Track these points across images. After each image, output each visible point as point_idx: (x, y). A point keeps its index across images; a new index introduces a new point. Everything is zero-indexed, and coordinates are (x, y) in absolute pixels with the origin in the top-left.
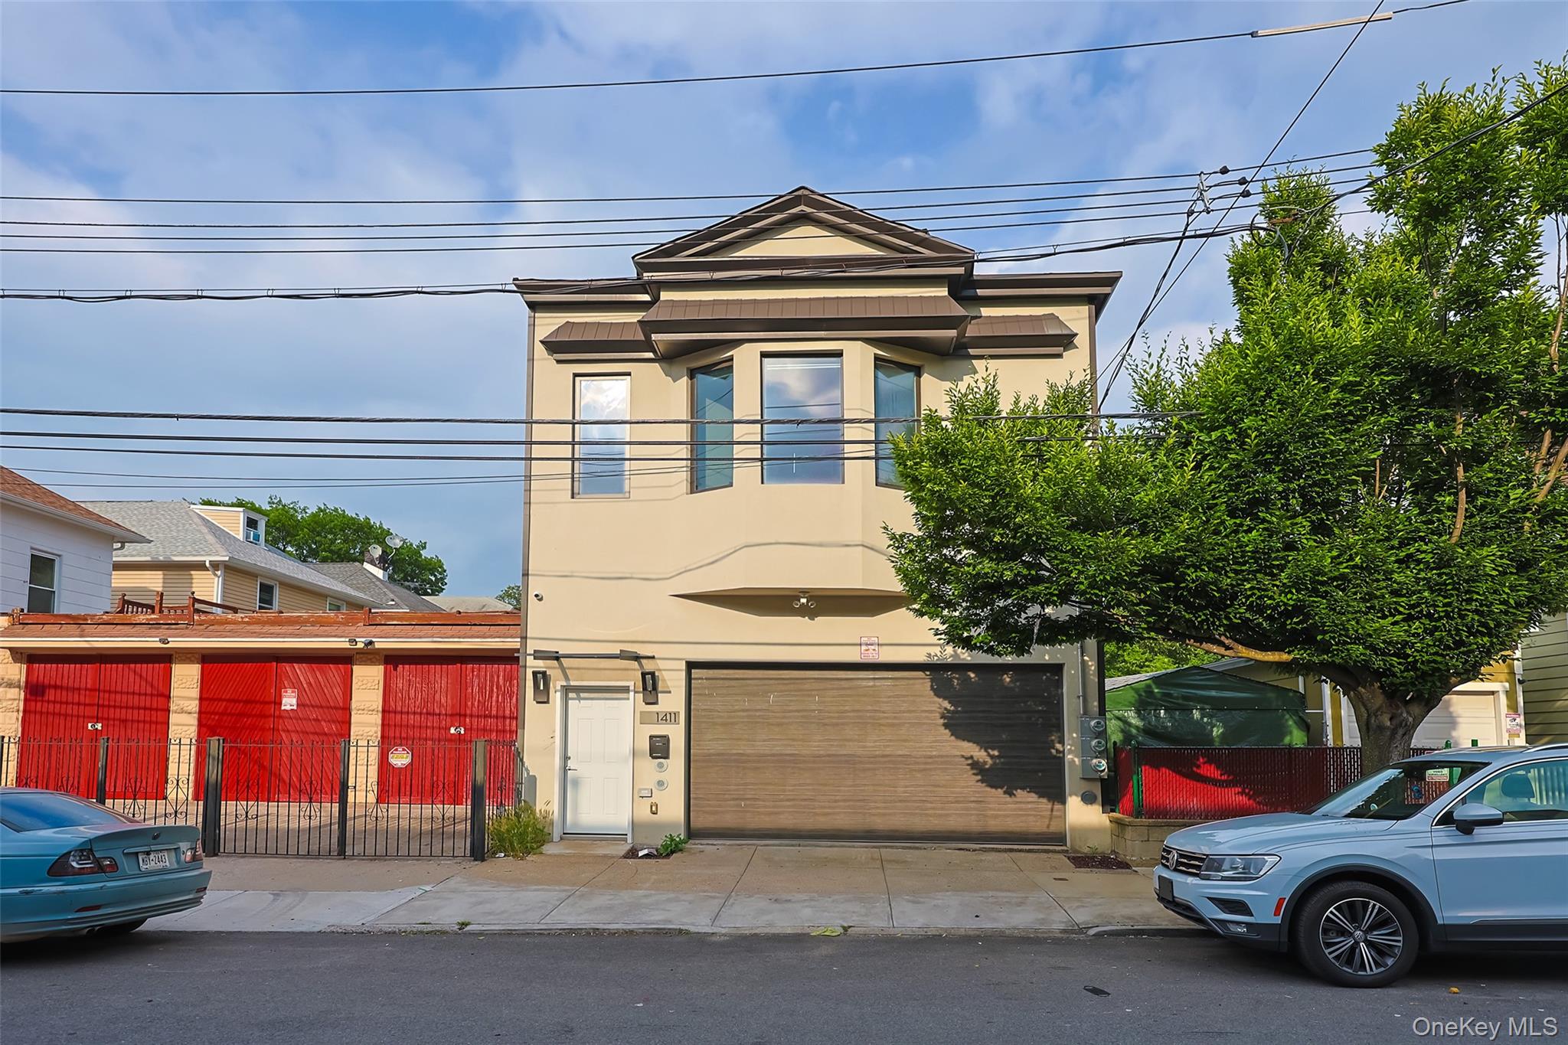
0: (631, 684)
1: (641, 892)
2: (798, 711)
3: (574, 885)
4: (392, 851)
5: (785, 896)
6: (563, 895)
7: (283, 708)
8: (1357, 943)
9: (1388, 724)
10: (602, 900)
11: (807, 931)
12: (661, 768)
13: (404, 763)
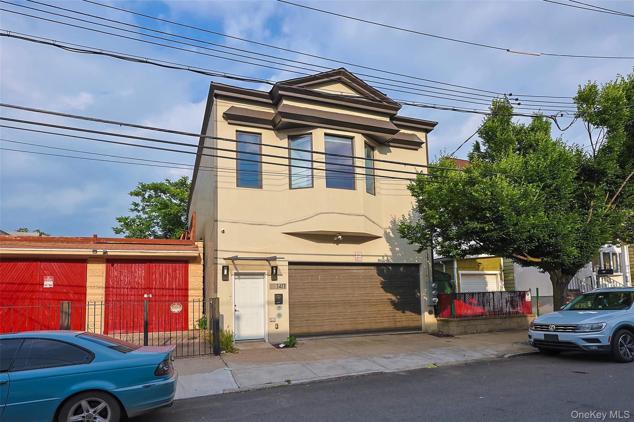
0: (266, 272)
2: (330, 283)
3: (291, 361)
7: (45, 286)
9: (565, 282)
11: (425, 367)
12: (279, 308)
13: (179, 310)
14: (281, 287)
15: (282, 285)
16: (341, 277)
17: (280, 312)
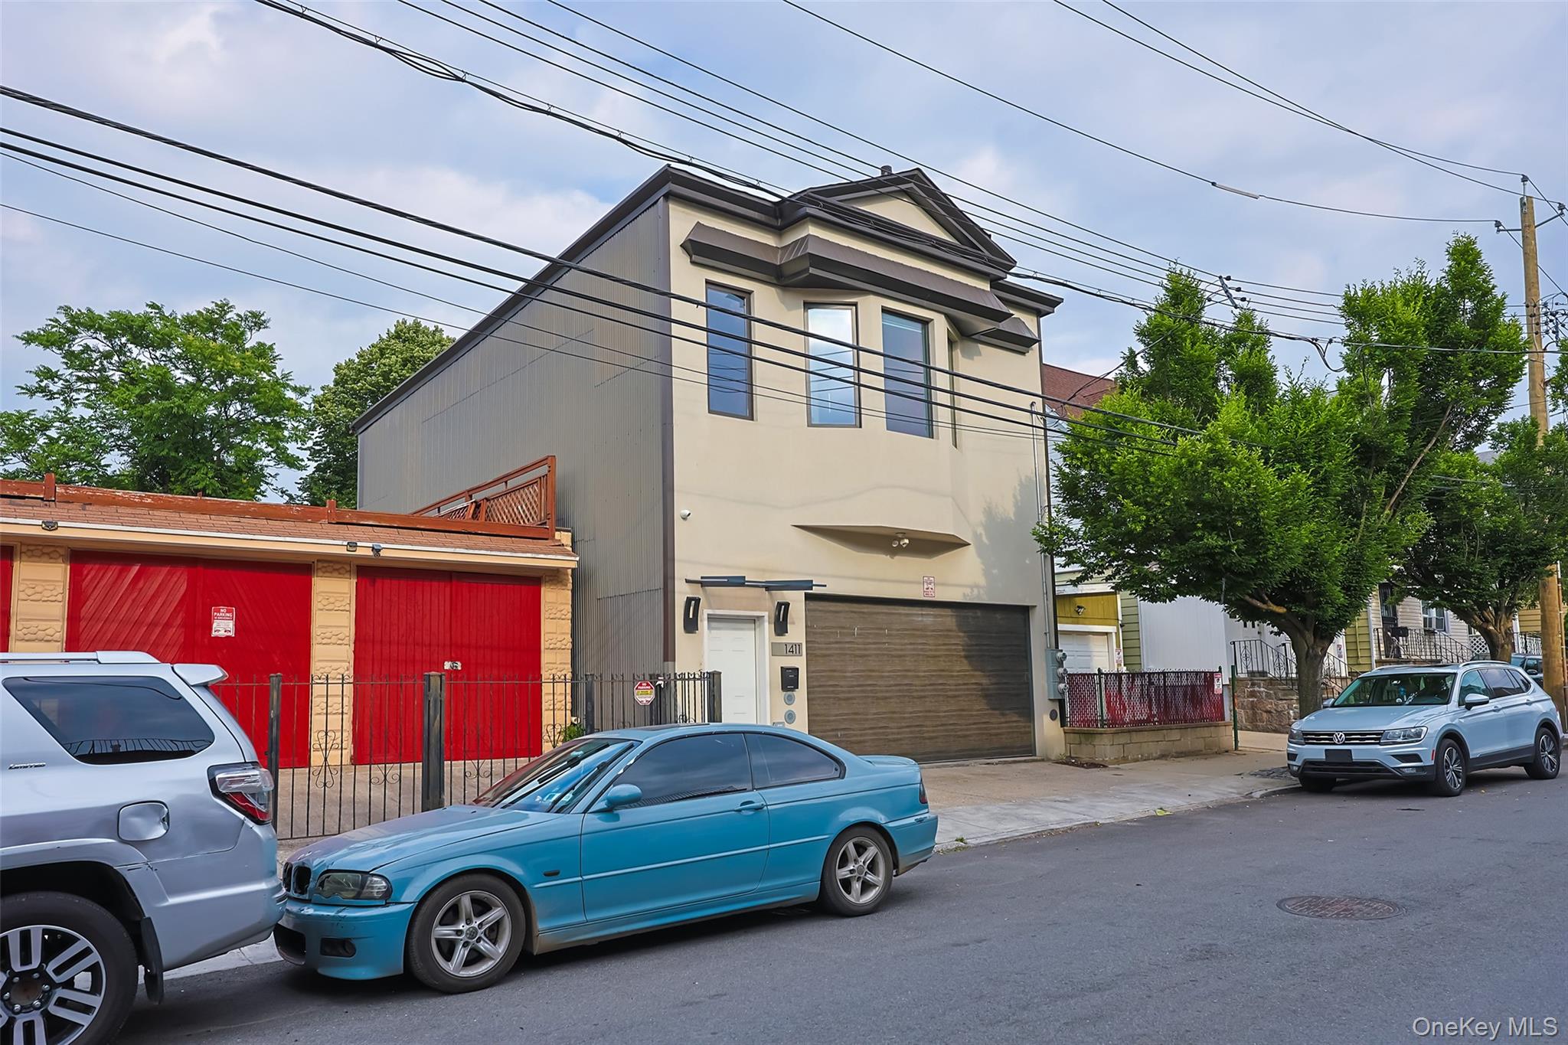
0: (765, 614)
2: (874, 643)
7: (214, 634)
8: (1452, 772)
12: (790, 700)
13: (649, 699)
14: (793, 652)
15: (795, 647)
16: (894, 632)
17: (791, 708)
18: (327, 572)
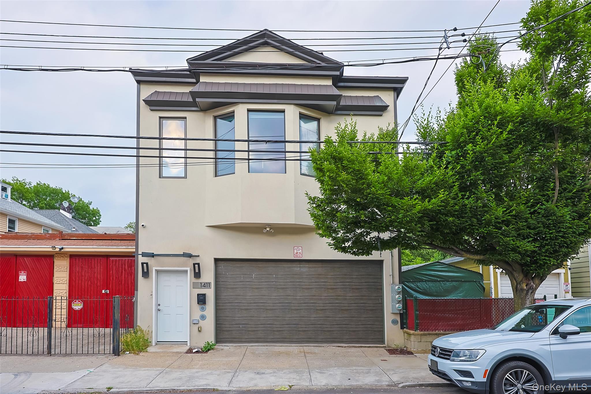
0: (188, 269)
1: (194, 370)
2: (266, 282)
3: (162, 367)
4: (74, 351)
5: (262, 371)
6: (158, 372)
7: (20, 280)
8: (518, 390)
9: (525, 288)
10: (176, 374)
11: (273, 388)
12: (203, 309)
13: (80, 308)
14: (205, 286)
15: (206, 284)
16: (279, 276)
17: (204, 313)
18: (59, 257)
